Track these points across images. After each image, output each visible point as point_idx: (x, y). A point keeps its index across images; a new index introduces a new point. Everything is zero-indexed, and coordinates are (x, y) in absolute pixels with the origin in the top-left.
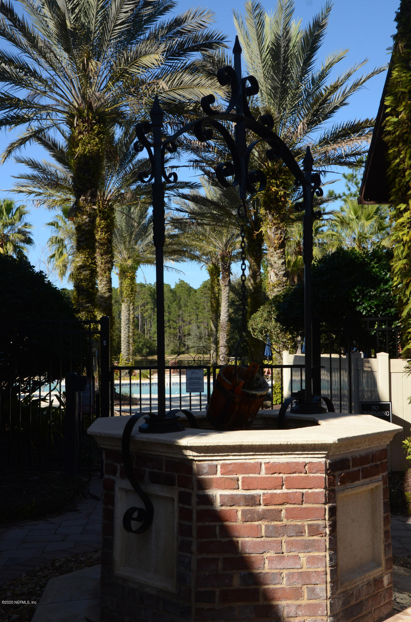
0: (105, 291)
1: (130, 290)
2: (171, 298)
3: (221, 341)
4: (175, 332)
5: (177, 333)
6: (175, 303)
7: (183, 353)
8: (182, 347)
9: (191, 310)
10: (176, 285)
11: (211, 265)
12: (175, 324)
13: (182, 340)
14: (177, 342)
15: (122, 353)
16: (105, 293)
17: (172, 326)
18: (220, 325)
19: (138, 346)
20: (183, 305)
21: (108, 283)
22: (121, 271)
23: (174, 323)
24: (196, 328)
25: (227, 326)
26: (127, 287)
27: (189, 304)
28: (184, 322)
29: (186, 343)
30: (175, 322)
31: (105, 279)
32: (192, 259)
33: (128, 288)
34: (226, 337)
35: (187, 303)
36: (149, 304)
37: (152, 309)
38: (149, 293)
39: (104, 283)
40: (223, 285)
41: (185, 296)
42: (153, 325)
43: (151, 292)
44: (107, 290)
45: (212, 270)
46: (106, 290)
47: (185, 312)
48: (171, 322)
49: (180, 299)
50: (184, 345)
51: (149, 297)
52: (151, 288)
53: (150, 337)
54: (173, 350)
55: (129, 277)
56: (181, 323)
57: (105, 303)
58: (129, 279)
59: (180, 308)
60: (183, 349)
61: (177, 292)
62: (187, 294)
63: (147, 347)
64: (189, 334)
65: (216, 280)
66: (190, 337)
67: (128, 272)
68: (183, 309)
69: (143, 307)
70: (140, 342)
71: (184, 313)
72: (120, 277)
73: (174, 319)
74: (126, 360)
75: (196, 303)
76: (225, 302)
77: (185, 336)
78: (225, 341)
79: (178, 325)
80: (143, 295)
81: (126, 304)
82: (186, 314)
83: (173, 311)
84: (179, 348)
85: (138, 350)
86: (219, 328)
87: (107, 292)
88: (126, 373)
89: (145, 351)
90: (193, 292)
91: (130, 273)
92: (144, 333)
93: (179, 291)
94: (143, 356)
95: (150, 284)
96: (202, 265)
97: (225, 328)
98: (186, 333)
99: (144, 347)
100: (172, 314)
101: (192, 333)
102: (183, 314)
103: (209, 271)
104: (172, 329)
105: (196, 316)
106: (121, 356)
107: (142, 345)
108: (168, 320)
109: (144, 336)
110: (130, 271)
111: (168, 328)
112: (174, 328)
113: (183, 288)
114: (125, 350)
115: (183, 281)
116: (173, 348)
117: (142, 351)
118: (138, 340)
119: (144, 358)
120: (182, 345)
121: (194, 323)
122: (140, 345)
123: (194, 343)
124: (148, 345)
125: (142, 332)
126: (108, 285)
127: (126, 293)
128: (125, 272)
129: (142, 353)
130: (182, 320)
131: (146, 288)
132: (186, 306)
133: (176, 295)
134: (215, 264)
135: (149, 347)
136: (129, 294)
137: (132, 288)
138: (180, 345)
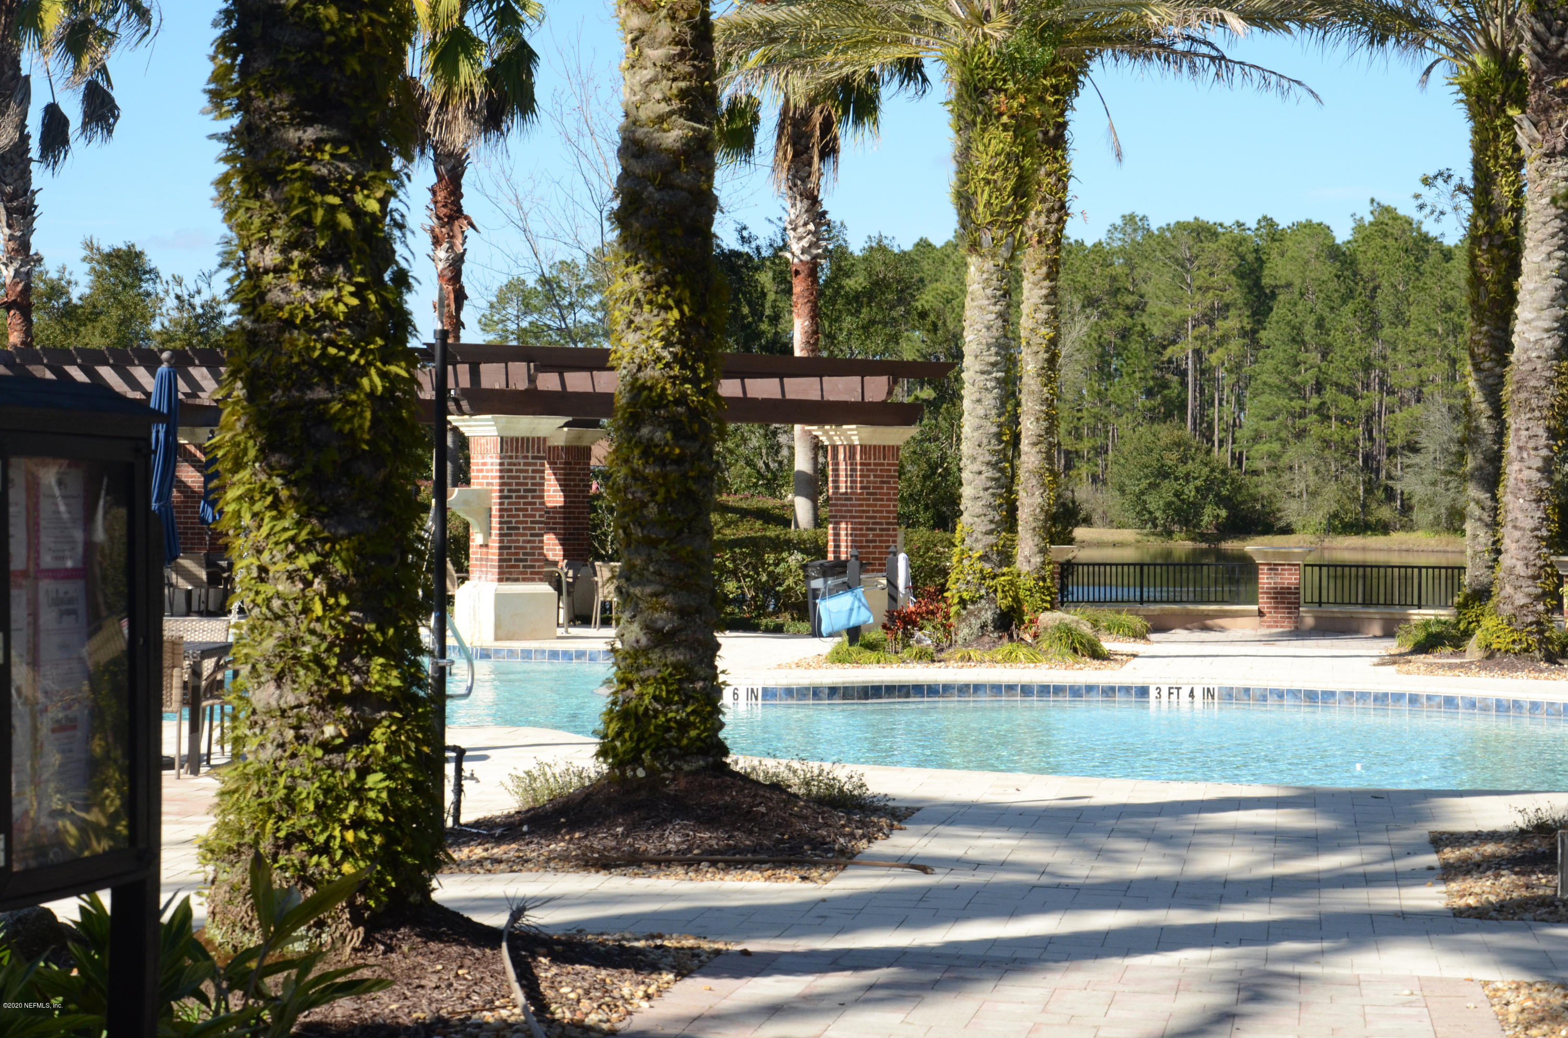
0: (664, 108)
1: (1010, 185)
2: (1333, 285)
3: (1516, 466)
4: (1348, 438)
5: (1356, 441)
6: (1351, 306)
7: (1384, 528)
8: (1380, 503)
9: (1424, 339)
10: (1359, 227)
11: (1479, 59)
12: (1346, 402)
13: (1378, 472)
14: (1356, 480)
15: (966, 518)
16: (661, 119)
17: (1333, 412)
18: (1511, 377)
19: (1177, 494)
20: (1384, 313)
21: (681, 56)
22: (963, 83)
23: (1344, 397)
24: (1447, 420)
25: (1550, 381)
26: (992, 170)
27: (1413, 312)
28: (1391, 392)
29: (1398, 487)
30: (1350, 391)
31: (665, 29)
32: (1379, 36)
33: (999, 174)
34: (1543, 441)
35: (1404, 307)
36: (1233, 312)
37: (1244, 333)
38: (1234, 263)
39: (657, 54)
40: (1537, 152)
41: (1398, 276)
42: (1248, 405)
43: (1242, 258)
44: (676, 104)
45: (1484, 82)
46: (667, 100)
47: (1394, 349)
48: (1330, 393)
49: (1375, 289)
50: (1390, 494)
51: (1233, 279)
52: (1242, 242)
53: (1238, 459)
54: (1335, 516)
55: (1005, 119)
56: (1373, 398)
57: (665, 186)
58: (1006, 128)
59: (1373, 329)
60: (1385, 513)
61: (1360, 256)
62: (1407, 268)
63: (1221, 501)
64: (1413, 448)
65: (1504, 138)
66: (1415, 459)
67: (998, 91)
68: (1386, 332)
69: (1205, 327)
70: (1187, 477)
71: (1389, 352)
72: (960, 116)
73: (1345, 379)
74: (984, 558)
75: (1450, 309)
76: (1545, 249)
77: (1391, 452)
78: (1539, 463)
79: (1363, 403)
80: (1204, 273)
81: (989, 264)
82: (1401, 358)
83: (1340, 342)
84: (1364, 506)
85: (1178, 511)
86: (1507, 392)
87: (680, 112)
88: (983, 626)
89: (1211, 515)
90: (1435, 256)
91: (1013, 97)
92: (1210, 440)
93: (1370, 254)
94: (1203, 537)
95: (1240, 225)
96: (1430, 57)
97: (1538, 392)
98: (1398, 442)
99: (1204, 497)
100: (1335, 356)
101: (1424, 441)
102: (1385, 358)
103: (1465, 88)
104: (1334, 423)
105: (1446, 365)
106: (958, 535)
107: (1197, 489)
108: (1318, 383)
109: (1208, 452)
110: (1010, 85)
111: (1315, 417)
112: (1341, 419)
113: (1390, 242)
114: (978, 507)
115: (1387, 210)
116: (1335, 507)
117: (1198, 514)
118: (1182, 470)
119: (1204, 545)
120: (1380, 494)
121: (1438, 397)
122: (1190, 492)
123: (1434, 484)
124: (1224, 492)
125: (1203, 435)
126: (683, 68)
127: (988, 204)
128: (984, 92)
129: (1198, 525)
130: (1382, 383)
131: (1222, 240)
132: (1399, 318)
133: (1355, 274)
134: (1505, 53)
135: (1228, 498)
136: (1007, 211)
137: (1020, 177)
138: (1369, 491)
